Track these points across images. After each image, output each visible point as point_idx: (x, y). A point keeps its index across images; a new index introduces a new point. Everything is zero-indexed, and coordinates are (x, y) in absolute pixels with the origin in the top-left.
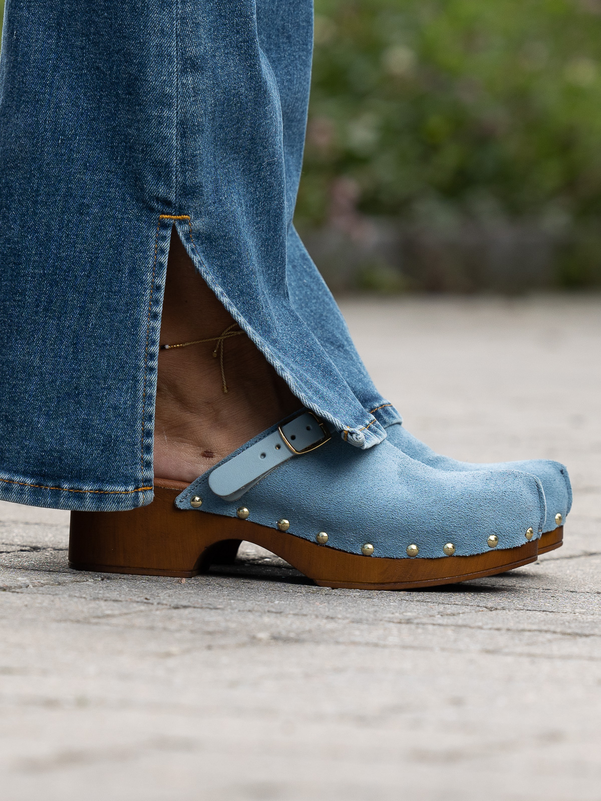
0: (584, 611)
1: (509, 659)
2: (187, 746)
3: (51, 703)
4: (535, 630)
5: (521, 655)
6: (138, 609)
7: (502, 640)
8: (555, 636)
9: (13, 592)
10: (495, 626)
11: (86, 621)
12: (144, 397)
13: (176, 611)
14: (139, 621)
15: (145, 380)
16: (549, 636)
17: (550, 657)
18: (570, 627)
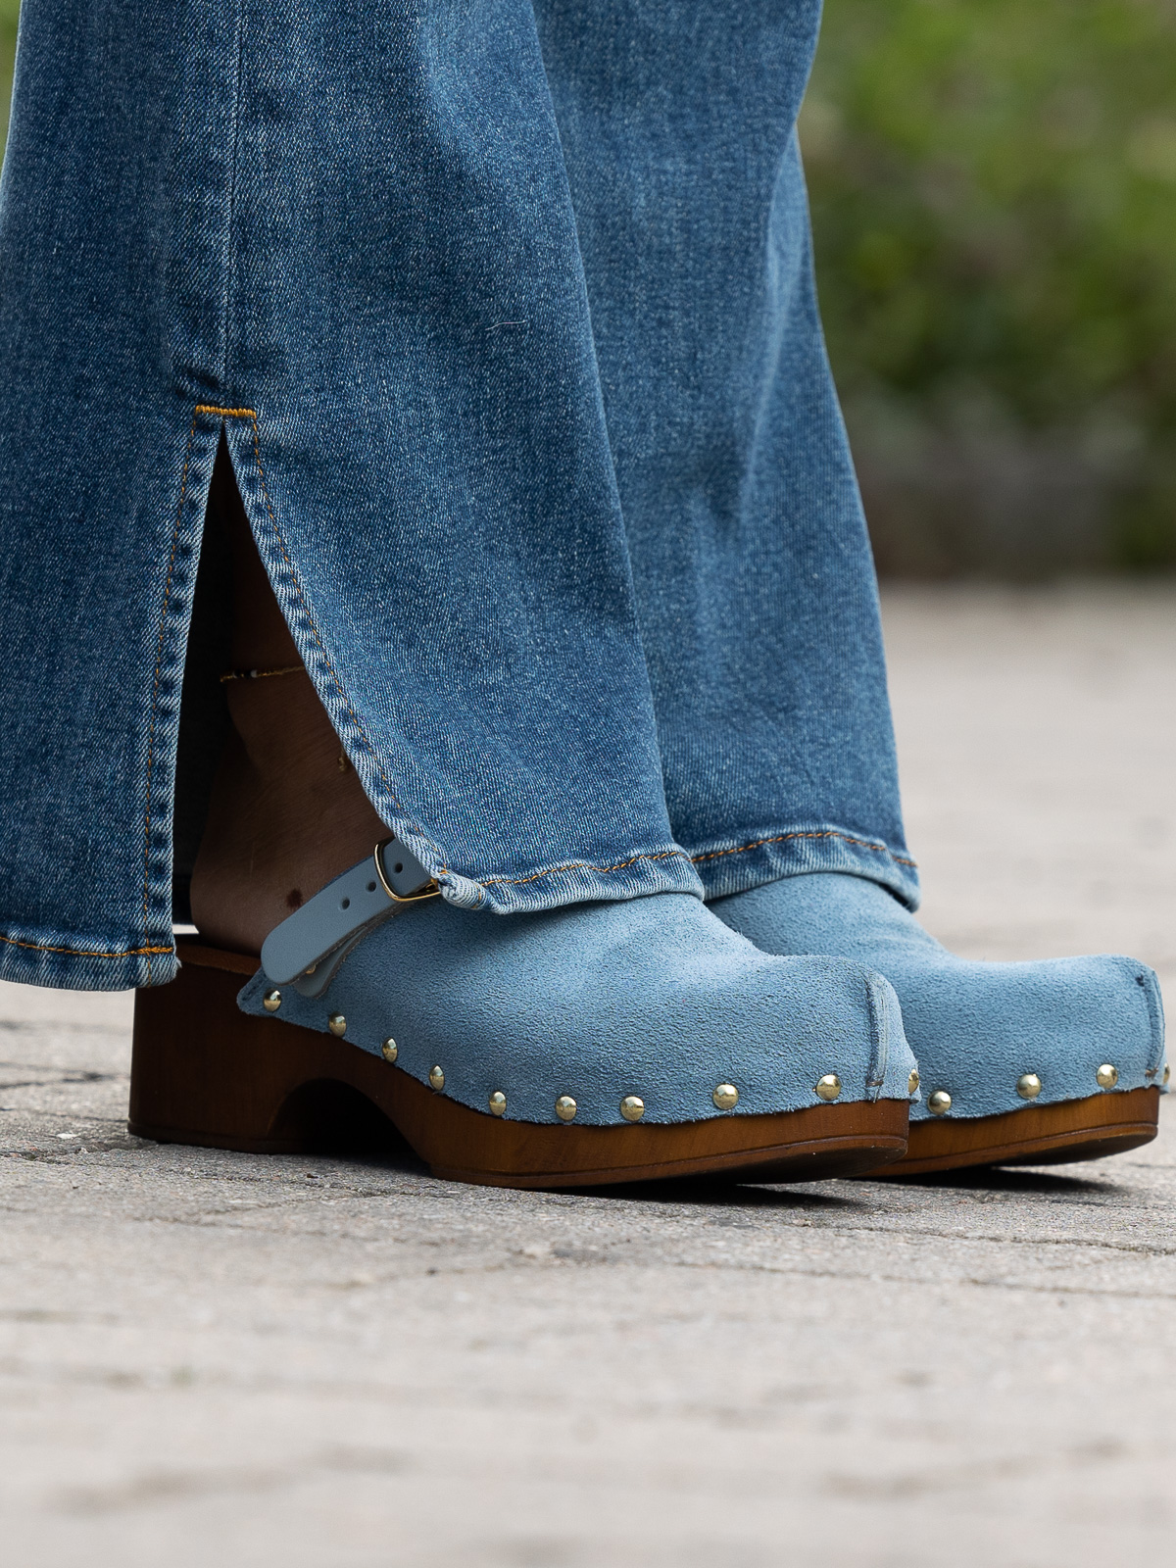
0: (1164, 1203)
1: (1017, 1297)
2: (389, 1463)
3: (122, 1380)
4: (1067, 1241)
5: (1041, 1289)
6: (293, 1196)
7: (1003, 1259)
8: (1107, 1251)
9: (50, 1162)
10: (990, 1233)
11: (192, 1220)
12: (151, 767)
13: (367, 1200)
14: (297, 1220)
15: (152, 734)
16: (1095, 1252)
17: (1096, 1294)
18: (1136, 1236)
